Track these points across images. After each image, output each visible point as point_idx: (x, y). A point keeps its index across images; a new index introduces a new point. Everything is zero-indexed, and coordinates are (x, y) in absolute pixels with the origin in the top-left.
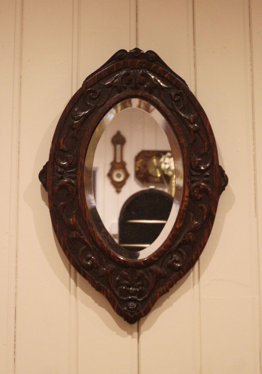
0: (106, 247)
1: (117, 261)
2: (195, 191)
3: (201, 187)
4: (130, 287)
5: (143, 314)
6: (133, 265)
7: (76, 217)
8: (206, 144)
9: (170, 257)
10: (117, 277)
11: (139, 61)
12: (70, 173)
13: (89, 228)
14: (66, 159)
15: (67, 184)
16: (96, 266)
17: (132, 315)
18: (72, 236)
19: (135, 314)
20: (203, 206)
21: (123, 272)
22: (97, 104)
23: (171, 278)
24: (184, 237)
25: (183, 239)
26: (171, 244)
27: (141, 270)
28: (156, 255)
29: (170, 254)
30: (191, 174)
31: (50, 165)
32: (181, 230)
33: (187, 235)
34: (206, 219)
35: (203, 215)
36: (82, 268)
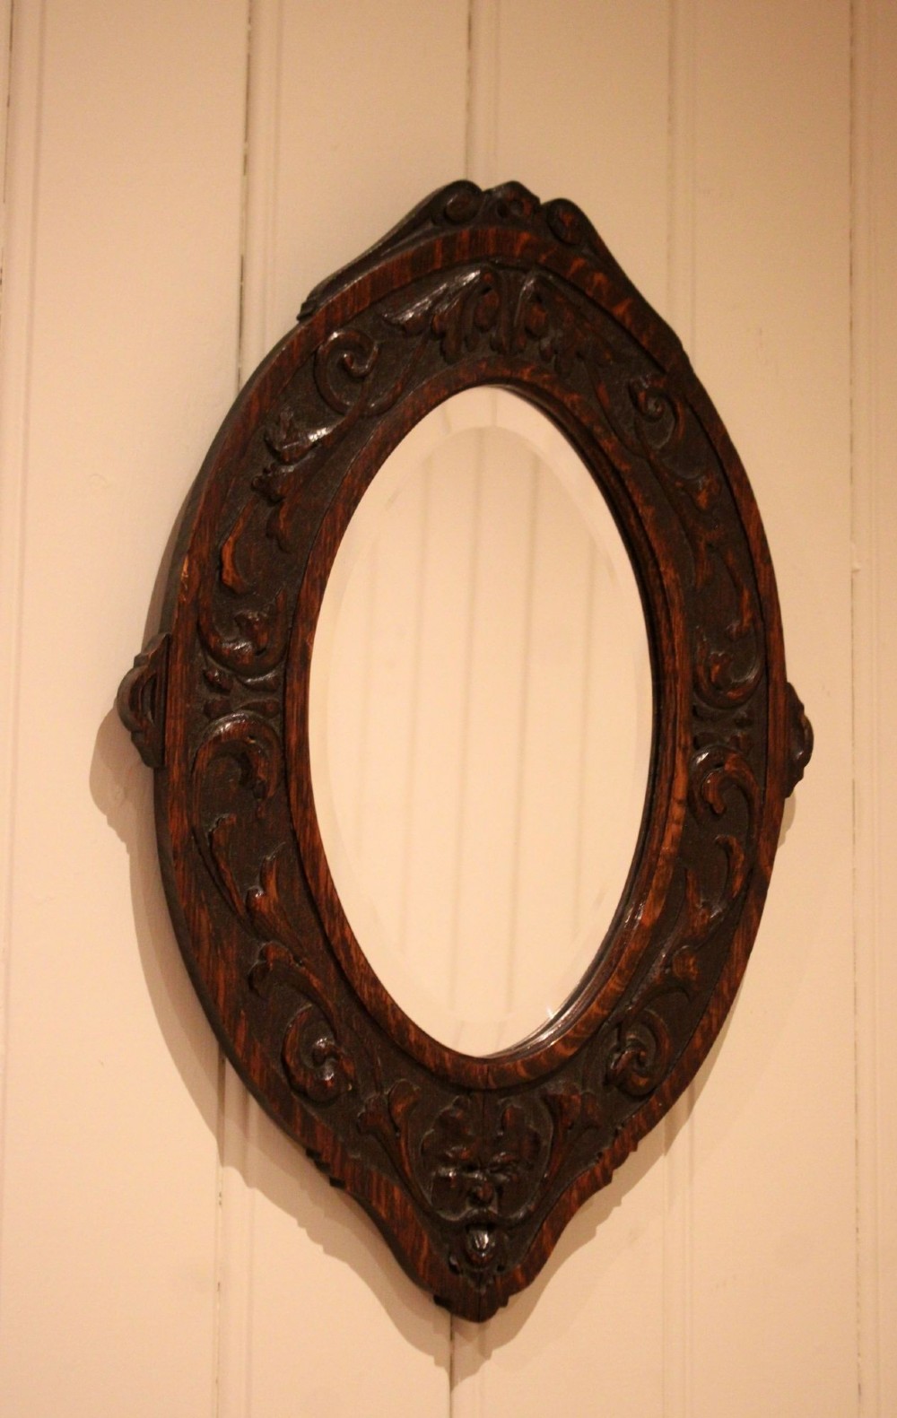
0: (389, 1007)
1: (432, 1065)
2: (709, 782)
3: (727, 767)
4: (472, 1168)
5: (520, 1277)
7: (277, 878)
8: (746, 594)
9: (615, 1043)
11: (525, 236)
12: (254, 688)
13: (326, 926)
14: (248, 631)
15: (248, 739)
18: (257, 962)
20: (734, 842)
22: (368, 400)
23: (620, 1128)
24: (668, 964)
25: (662, 969)
26: (623, 990)
27: (512, 1098)
28: (572, 1034)
29: (616, 1031)
30: (694, 711)
31: (180, 652)
32: (656, 932)
33: (677, 952)
34: (740, 892)
35: (730, 877)
36: (295, 1097)
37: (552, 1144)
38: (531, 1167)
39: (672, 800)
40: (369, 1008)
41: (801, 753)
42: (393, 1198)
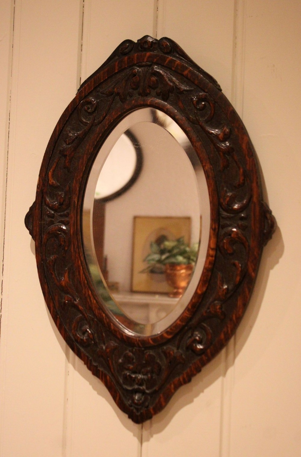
0: (104, 317)
2: (225, 241)
3: (232, 235)
4: (135, 373)
6: (140, 343)
7: (69, 275)
8: (241, 170)
10: (120, 358)
11: (148, 54)
12: (61, 216)
14: (58, 198)
16: (93, 342)
17: (138, 412)
18: (64, 301)
19: (142, 411)
20: (236, 262)
21: (128, 352)
22: (94, 120)
25: (206, 310)
26: (191, 316)
28: (170, 331)
31: (37, 206)
32: (206, 296)
33: (213, 304)
34: (239, 282)
35: (236, 276)
36: (76, 344)
37: (166, 368)
42: (107, 379)
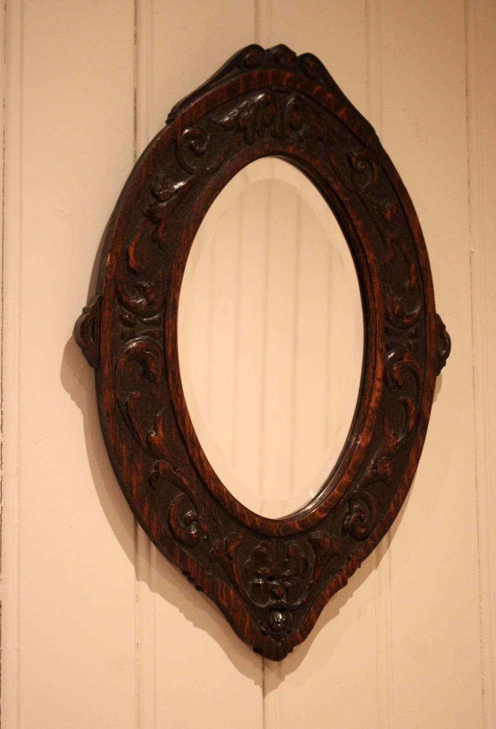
0: (225, 494)
1: (249, 524)
2: (395, 368)
3: (404, 360)
4: (272, 579)
5: (299, 637)
6: (281, 530)
7: (163, 426)
8: (413, 266)
9: (347, 510)
10: (247, 557)
11: (288, 74)
12: (147, 323)
13: (190, 451)
14: (143, 292)
15: (145, 351)
16: (205, 537)
17: (277, 641)
18: (153, 471)
20: (409, 400)
22: (206, 166)
23: (351, 555)
24: (374, 467)
25: (372, 470)
26: (351, 481)
27: (292, 541)
28: (324, 506)
29: (347, 504)
30: (386, 330)
31: (107, 305)
32: (368, 450)
33: (380, 461)
34: (413, 427)
35: (408, 418)
36: (175, 543)
37: (315, 565)
38: (303, 578)
39: (375, 379)
40: (214, 494)
41: (444, 352)
42: (230, 596)
